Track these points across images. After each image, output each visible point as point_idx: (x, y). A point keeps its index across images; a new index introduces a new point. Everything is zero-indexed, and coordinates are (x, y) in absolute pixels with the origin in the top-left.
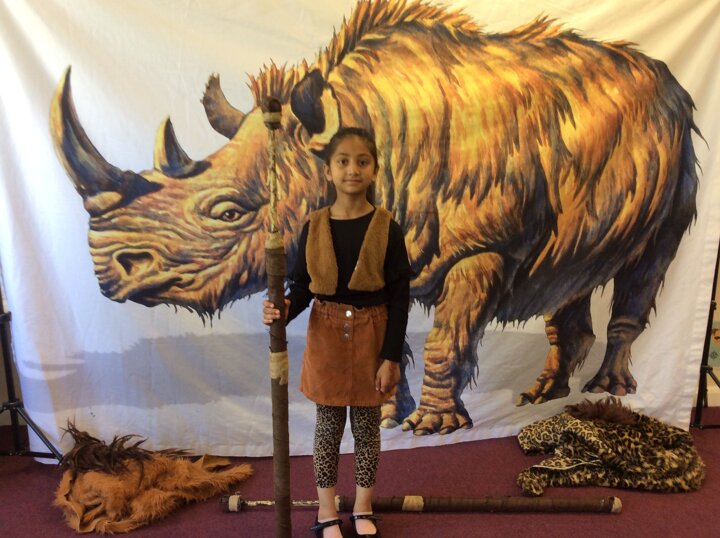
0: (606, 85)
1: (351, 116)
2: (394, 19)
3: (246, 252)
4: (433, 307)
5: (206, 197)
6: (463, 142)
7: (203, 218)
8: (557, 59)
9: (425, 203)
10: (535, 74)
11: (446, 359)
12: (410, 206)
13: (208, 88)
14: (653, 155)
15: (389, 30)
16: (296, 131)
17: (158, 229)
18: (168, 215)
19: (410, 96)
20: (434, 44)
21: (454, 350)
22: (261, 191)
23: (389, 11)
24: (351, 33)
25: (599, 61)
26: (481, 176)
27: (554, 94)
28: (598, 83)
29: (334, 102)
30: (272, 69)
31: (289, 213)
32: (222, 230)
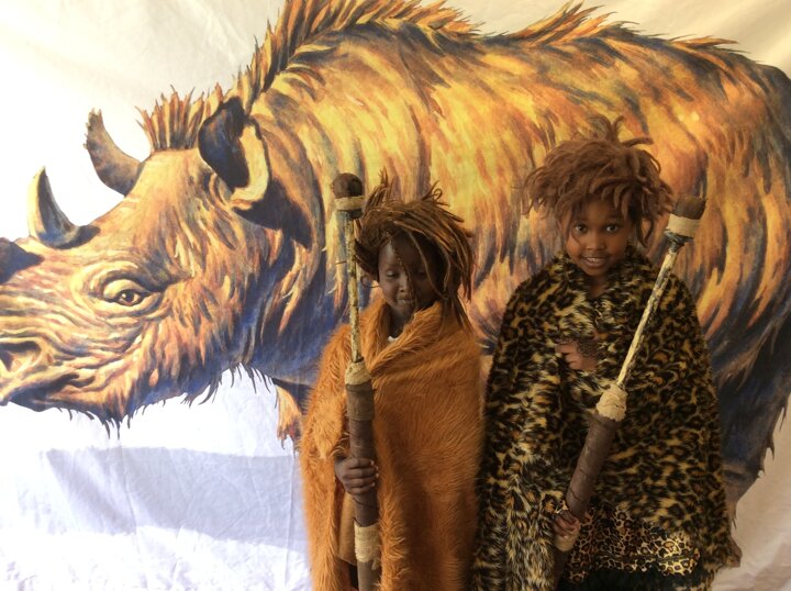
0: (679, 109)
1: (285, 163)
2: (342, 21)
3: (153, 345)
5: (95, 273)
7: (96, 299)
8: (594, 71)
10: (560, 94)
13: (90, 128)
14: (756, 215)
15: (331, 39)
16: (211, 184)
17: (46, 312)
20: (401, 55)
22: (168, 266)
23: (333, 10)
24: (280, 44)
25: (666, 71)
27: (593, 125)
28: (666, 106)
29: (258, 143)
30: (173, 101)
31: (207, 295)
32: (121, 315)
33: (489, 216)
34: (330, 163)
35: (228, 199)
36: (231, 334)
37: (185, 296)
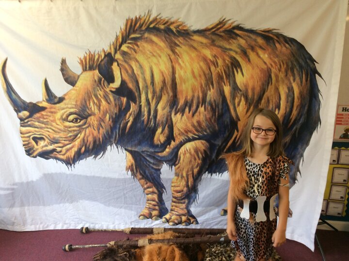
0: (260, 52)
1: (126, 75)
2: (144, 27)
3: (84, 137)
4: (173, 166)
5: (65, 112)
6: (184, 86)
7: (65, 122)
8: (230, 41)
9: (166, 116)
10: (219, 50)
11: (182, 191)
12: (158, 117)
13: (62, 64)
14: (291, 89)
15: (142, 32)
16: (102, 82)
17: (45, 128)
18: (48, 121)
19: (155, 64)
20: (165, 37)
21: (186, 187)
22: (88, 110)
23: (142, 23)
24: (124, 35)
25: (255, 41)
26: (194, 102)
27: (231, 59)
28: (256, 52)
29: (118, 68)
30: (89, 54)
31: (102, 120)
32: (73, 127)
33: (197, 91)
34: (142, 74)
35: (108, 87)
36: (110, 133)
37: (94, 120)
